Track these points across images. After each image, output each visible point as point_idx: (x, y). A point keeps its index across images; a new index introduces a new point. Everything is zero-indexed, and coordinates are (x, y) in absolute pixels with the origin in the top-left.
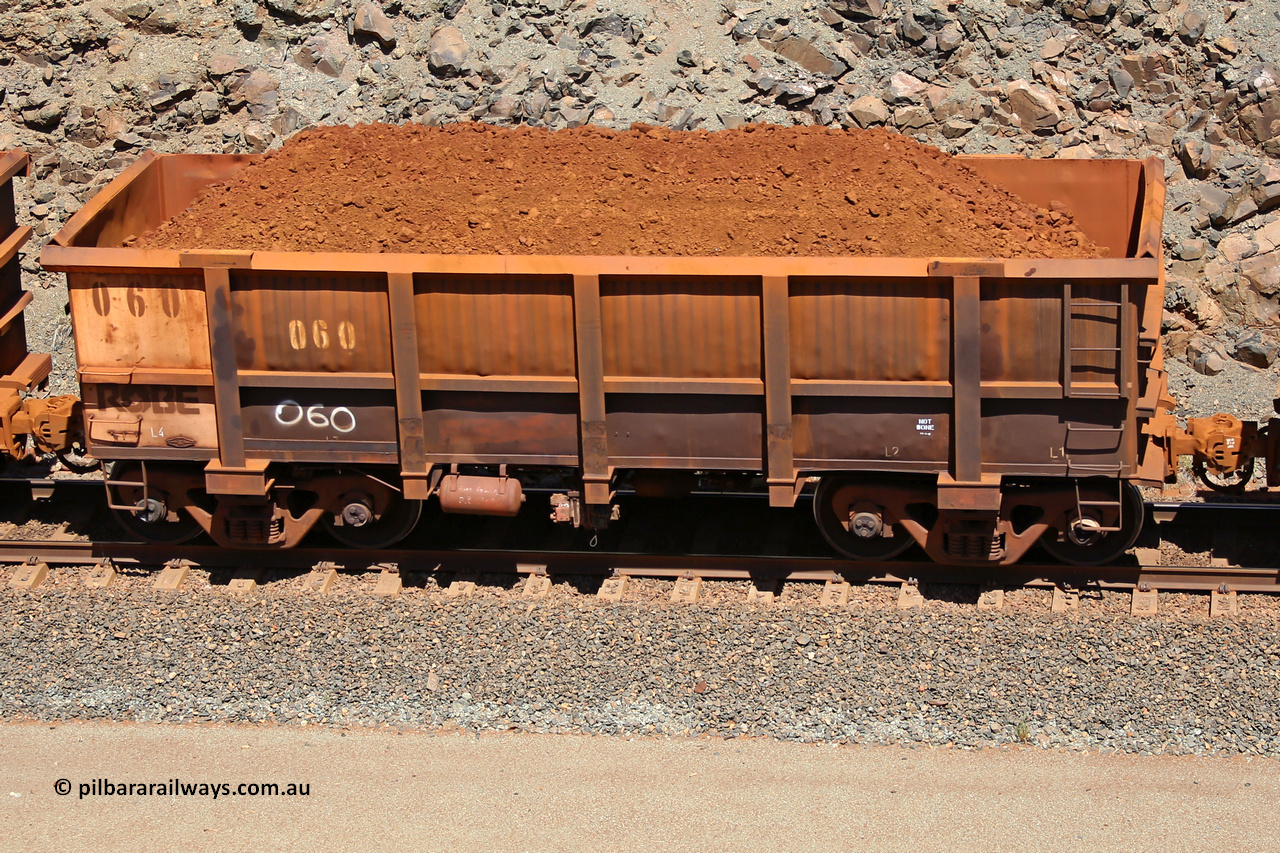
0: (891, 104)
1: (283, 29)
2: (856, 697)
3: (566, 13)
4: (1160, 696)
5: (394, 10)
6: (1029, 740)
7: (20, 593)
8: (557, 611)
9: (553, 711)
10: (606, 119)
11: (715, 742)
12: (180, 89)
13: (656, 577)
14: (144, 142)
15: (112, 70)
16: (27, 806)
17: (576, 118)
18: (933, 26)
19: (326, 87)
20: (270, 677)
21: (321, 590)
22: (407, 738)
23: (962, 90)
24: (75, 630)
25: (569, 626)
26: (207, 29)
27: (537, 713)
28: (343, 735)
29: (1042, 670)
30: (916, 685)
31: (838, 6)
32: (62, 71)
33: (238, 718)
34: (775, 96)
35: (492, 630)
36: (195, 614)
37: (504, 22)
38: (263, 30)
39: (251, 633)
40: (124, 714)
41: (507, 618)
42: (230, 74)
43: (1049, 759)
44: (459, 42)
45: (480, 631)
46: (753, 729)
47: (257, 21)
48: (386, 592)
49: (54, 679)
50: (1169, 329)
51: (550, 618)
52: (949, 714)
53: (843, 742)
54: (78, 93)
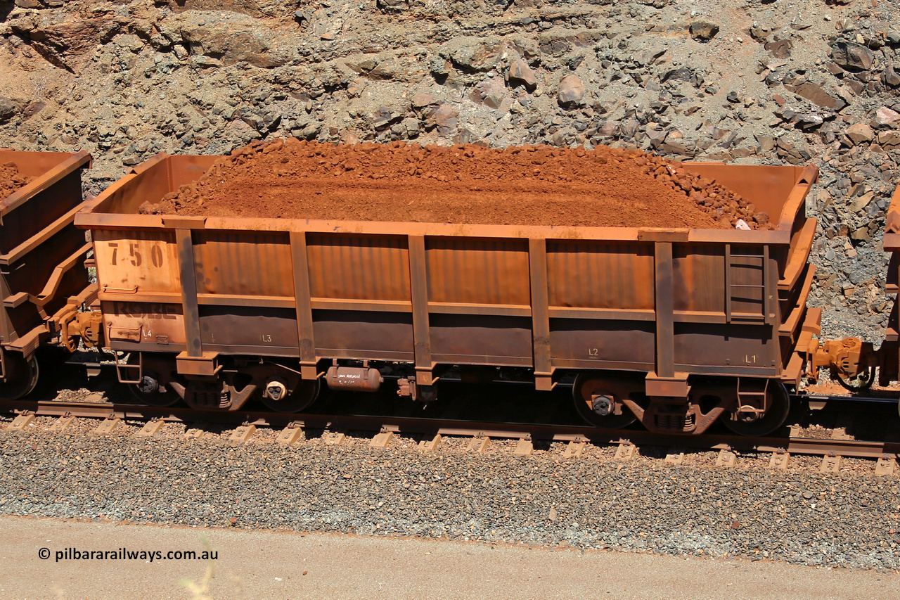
0: (876, 129)
1: (462, 76)
2: (844, 536)
3: (651, 66)
5: (536, 64)
7: (283, 446)
8: (637, 470)
9: (634, 537)
10: (677, 138)
11: (745, 563)
12: (394, 116)
15: (350, 103)
16: (286, 586)
17: (657, 137)
19: (489, 115)
20: (444, 507)
21: (480, 450)
22: (535, 552)
24: (318, 472)
25: (646, 480)
26: (412, 77)
27: (623, 538)
28: (492, 548)
30: (887, 529)
31: (841, 62)
32: (318, 104)
33: (423, 534)
34: (794, 123)
35: (593, 481)
36: (396, 464)
37: (609, 72)
38: (449, 77)
39: (432, 478)
40: (349, 529)
41: (604, 473)
42: (426, 106)
44: (578, 85)
45: (585, 481)
46: (772, 555)
47: (445, 71)
48: (523, 454)
49: (304, 504)
51: (633, 474)
53: (835, 566)
54: (328, 119)
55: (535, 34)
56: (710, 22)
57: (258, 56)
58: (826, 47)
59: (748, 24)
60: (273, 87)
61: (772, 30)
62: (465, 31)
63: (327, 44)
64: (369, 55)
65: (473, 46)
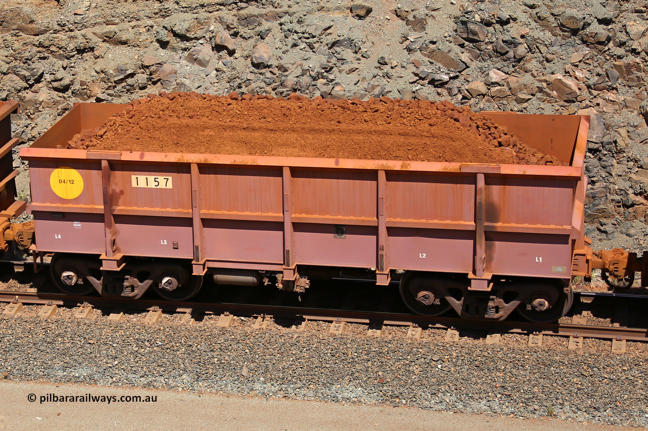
0: (489, 85)
1: (180, 43)
2: (463, 389)
3: (322, 37)
4: (626, 396)
5: (235, 35)
6: (555, 415)
7: (43, 319)
8: (309, 338)
9: (306, 389)
10: (340, 91)
11: (388, 408)
12: (128, 72)
13: (360, 323)
14: (110, 98)
15: (96, 63)
16: (44, 424)
17: (325, 90)
18: (512, 46)
19: (200, 72)
20: (164, 366)
21: (191, 323)
22: (231, 399)
23: (527, 78)
24: (69, 338)
25: (315, 346)
26: (142, 43)
27: (297, 389)
28: (200, 396)
29: (562, 379)
30: (494, 384)
31: (463, 35)
32: (71, 63)
33: (148, 385)
34: (428, 80)
35: (275, 347)
36: (128, 333)
38: (170, 44)
39: (155, 343)
40: (92, 381)
41: (283, 341)
42: (153, 65)
43: (565, 426)
44: (268, 51)
45: (269, 347)
46: (408, 403)
47: (167, 39)
48: (223, 326)
49: (59, 362)
50: (635, 204)
51: (305, 342)
52: (512, 400)
53: (455, 411)
54: (79, 74)
55: (235, 12)
56: (366, 4)
57: (27, 26)
58: (452, 24)
59: (394, 7)
60: (38, 49)
61: (412, 10)
62: (182, 9)
63: (79, 18)
64: (110, 26)
65: (188, 20)
